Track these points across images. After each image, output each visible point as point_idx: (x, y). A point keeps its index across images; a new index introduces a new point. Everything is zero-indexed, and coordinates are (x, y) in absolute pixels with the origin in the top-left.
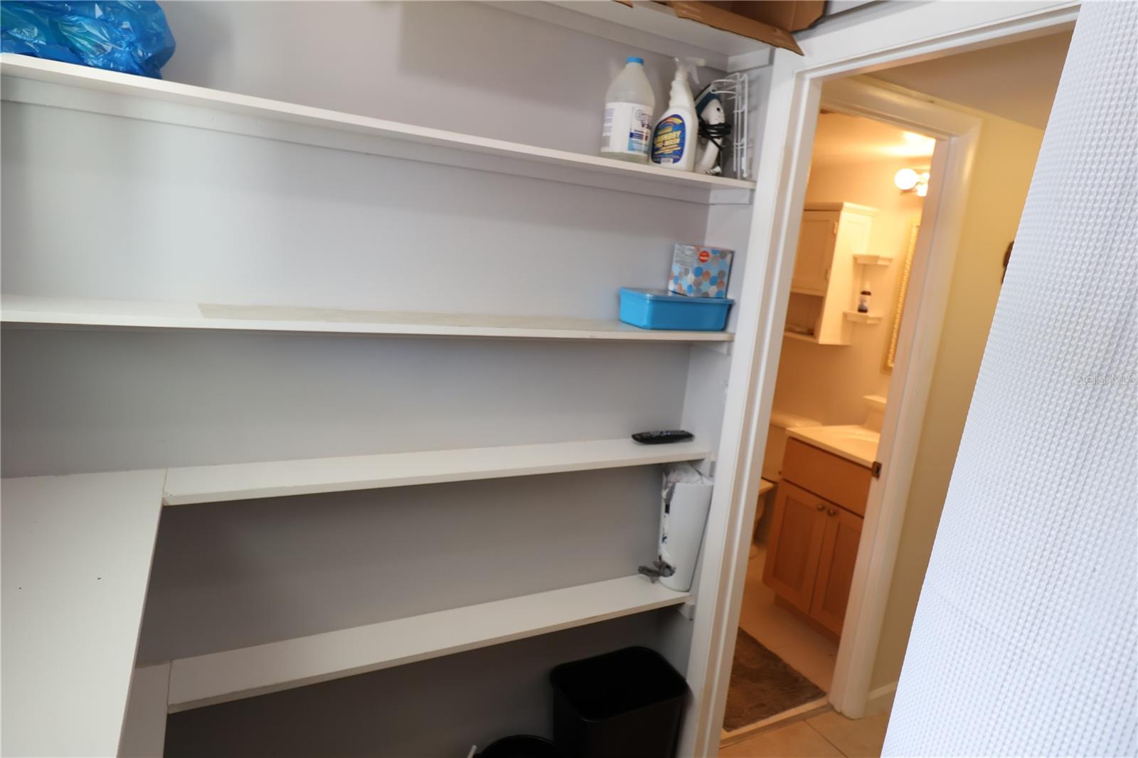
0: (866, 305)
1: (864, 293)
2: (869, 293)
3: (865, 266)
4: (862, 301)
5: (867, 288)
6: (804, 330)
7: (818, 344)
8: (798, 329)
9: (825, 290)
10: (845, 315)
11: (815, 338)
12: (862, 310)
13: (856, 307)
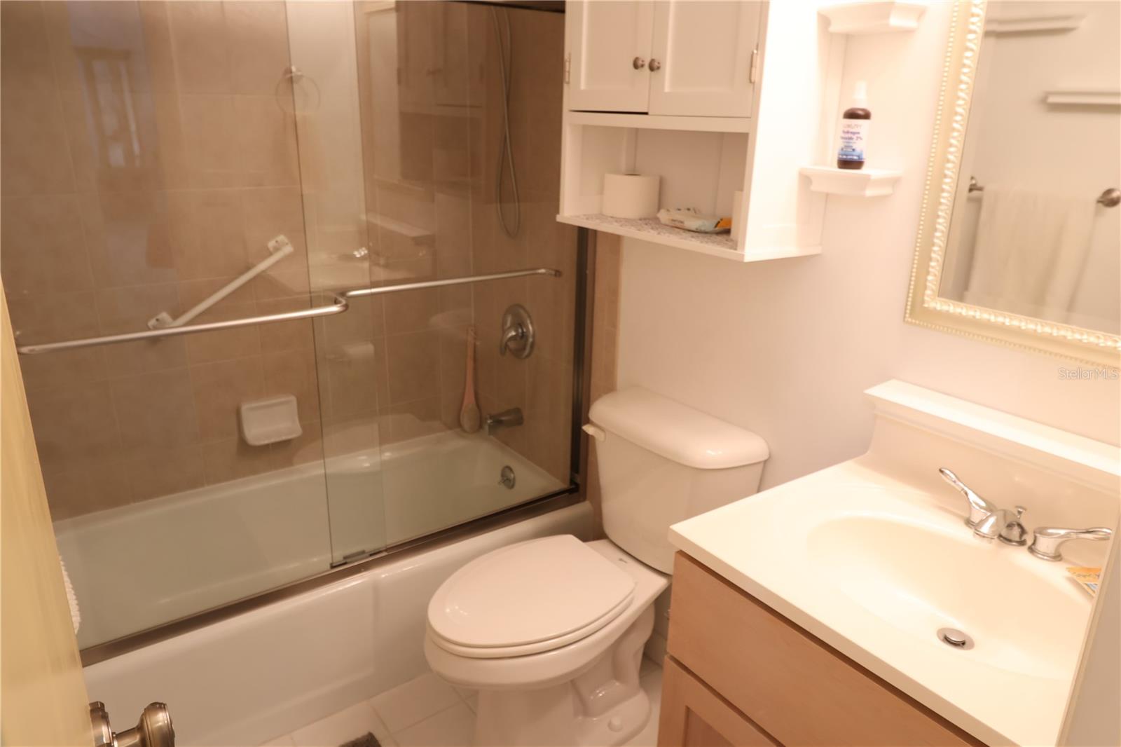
0: (861, 147)
1: (852, 115)
2: (866, 116)
3: (848, 37)
4: (849, 136)
5: (860, 103)
6: (709, 225)
7: (741, 265)
8: (693, 224)
9: (752, 116)
10: (806, 179)
11: (735, 247)
12: (848, 163)
13: (833, 159)
